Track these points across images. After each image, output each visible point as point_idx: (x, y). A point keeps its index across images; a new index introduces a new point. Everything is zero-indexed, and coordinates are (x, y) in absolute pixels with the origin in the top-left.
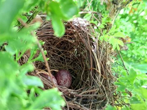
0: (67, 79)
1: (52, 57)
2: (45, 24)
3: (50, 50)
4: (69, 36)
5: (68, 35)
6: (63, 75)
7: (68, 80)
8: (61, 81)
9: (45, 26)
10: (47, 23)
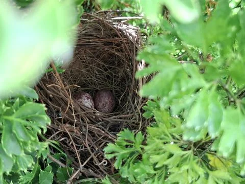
0: (106, 103)
1: (97, 73)
2: (85, 29)
3: (93, 64)
4: (116, 46)
5: (114, 46)
6: (102, 97)
7: (108, 103)
8: (100, 104)
9: (84, 32)
10: (88, 29)
